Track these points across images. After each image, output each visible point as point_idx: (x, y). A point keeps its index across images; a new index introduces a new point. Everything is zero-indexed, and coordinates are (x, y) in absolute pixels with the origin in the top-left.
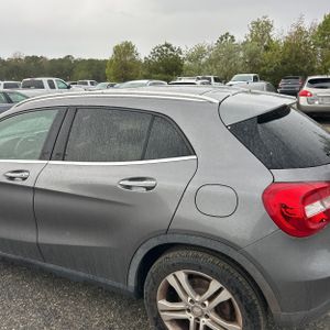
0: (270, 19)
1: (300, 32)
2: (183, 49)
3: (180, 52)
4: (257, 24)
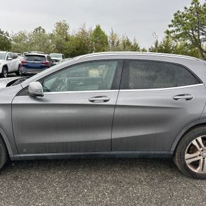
0: (67, 22)
2: (10, 33)
3: (8, 35)
4: (60, 24)
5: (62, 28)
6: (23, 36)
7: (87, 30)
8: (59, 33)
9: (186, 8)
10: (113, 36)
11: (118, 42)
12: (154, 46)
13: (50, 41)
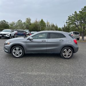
0: (30, 18)
1: (36, 22)
3: (8, 23)
4: (27, 19)
5: (29, 20)
6: (14, 23)
7: (38, 21)
8: (27, 22)
9: (73, 14)
10: (48, 23)
11: (50, 25)
12: (64, 27)
13: (24, 25)
